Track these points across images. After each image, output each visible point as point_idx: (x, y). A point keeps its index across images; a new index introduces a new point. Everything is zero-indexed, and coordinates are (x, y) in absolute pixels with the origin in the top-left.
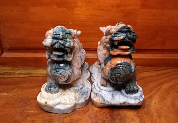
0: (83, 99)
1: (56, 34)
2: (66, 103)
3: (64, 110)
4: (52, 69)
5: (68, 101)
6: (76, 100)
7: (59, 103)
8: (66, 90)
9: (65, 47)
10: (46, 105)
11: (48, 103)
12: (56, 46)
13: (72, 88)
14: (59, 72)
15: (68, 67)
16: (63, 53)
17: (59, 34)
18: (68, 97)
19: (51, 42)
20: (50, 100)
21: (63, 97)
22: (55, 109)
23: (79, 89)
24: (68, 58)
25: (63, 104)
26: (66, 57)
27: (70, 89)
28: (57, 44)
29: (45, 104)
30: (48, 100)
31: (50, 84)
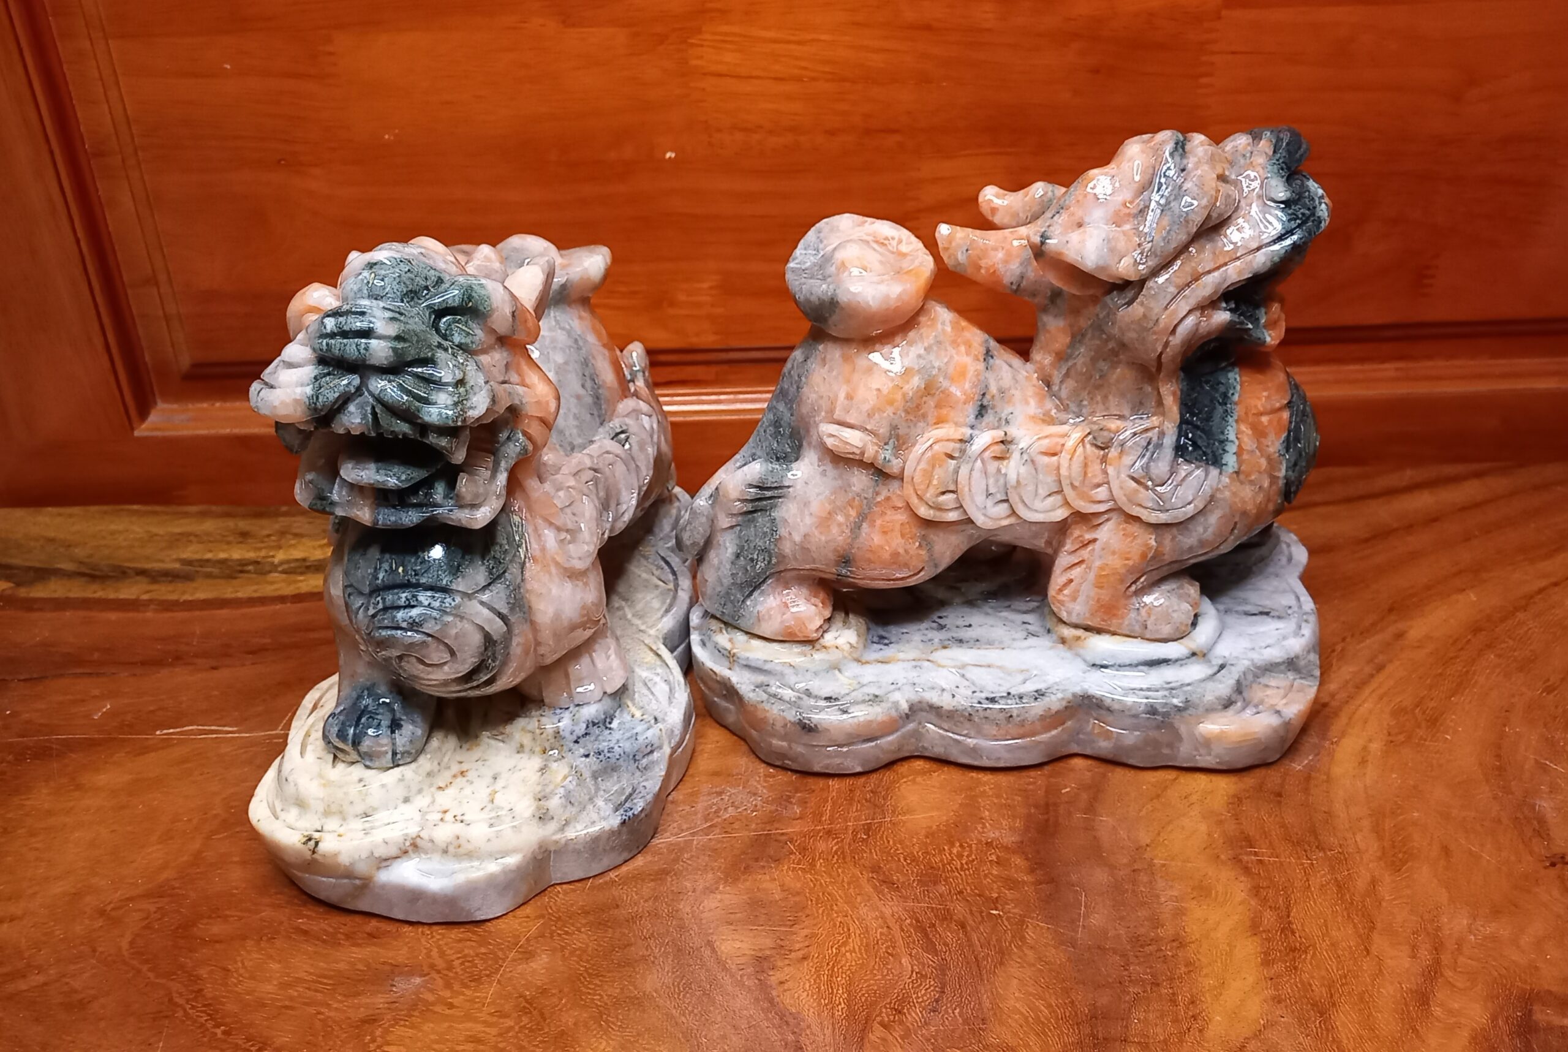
0: (606, 808)
1: (345, 334)
2: (470, 847)
3: (450, 900)
4: (351, 589)
5: (478, 833)
6: (543, 817)
7: (412, 847)
8: (477, 737)
9: (425, 428)
10: (314, 862)
11: (328, 845)
12: (354, 419)
13: (521, 722)
14: (400, 615)
15: (477, 574)
16: (418, 474)
17: (367, 333)
18: (483, 793)
19: (309, 390)
20: (344, 819)
21: (445, 799)
22: (384, 886)
23: (581, 729)
24: (461, 507)
25: (445, 852)
26: (446, 497)
27: (509, 729)
28: (361, 407)
29: (308, 855)
30: (332, 824)
31: (360, 697)
